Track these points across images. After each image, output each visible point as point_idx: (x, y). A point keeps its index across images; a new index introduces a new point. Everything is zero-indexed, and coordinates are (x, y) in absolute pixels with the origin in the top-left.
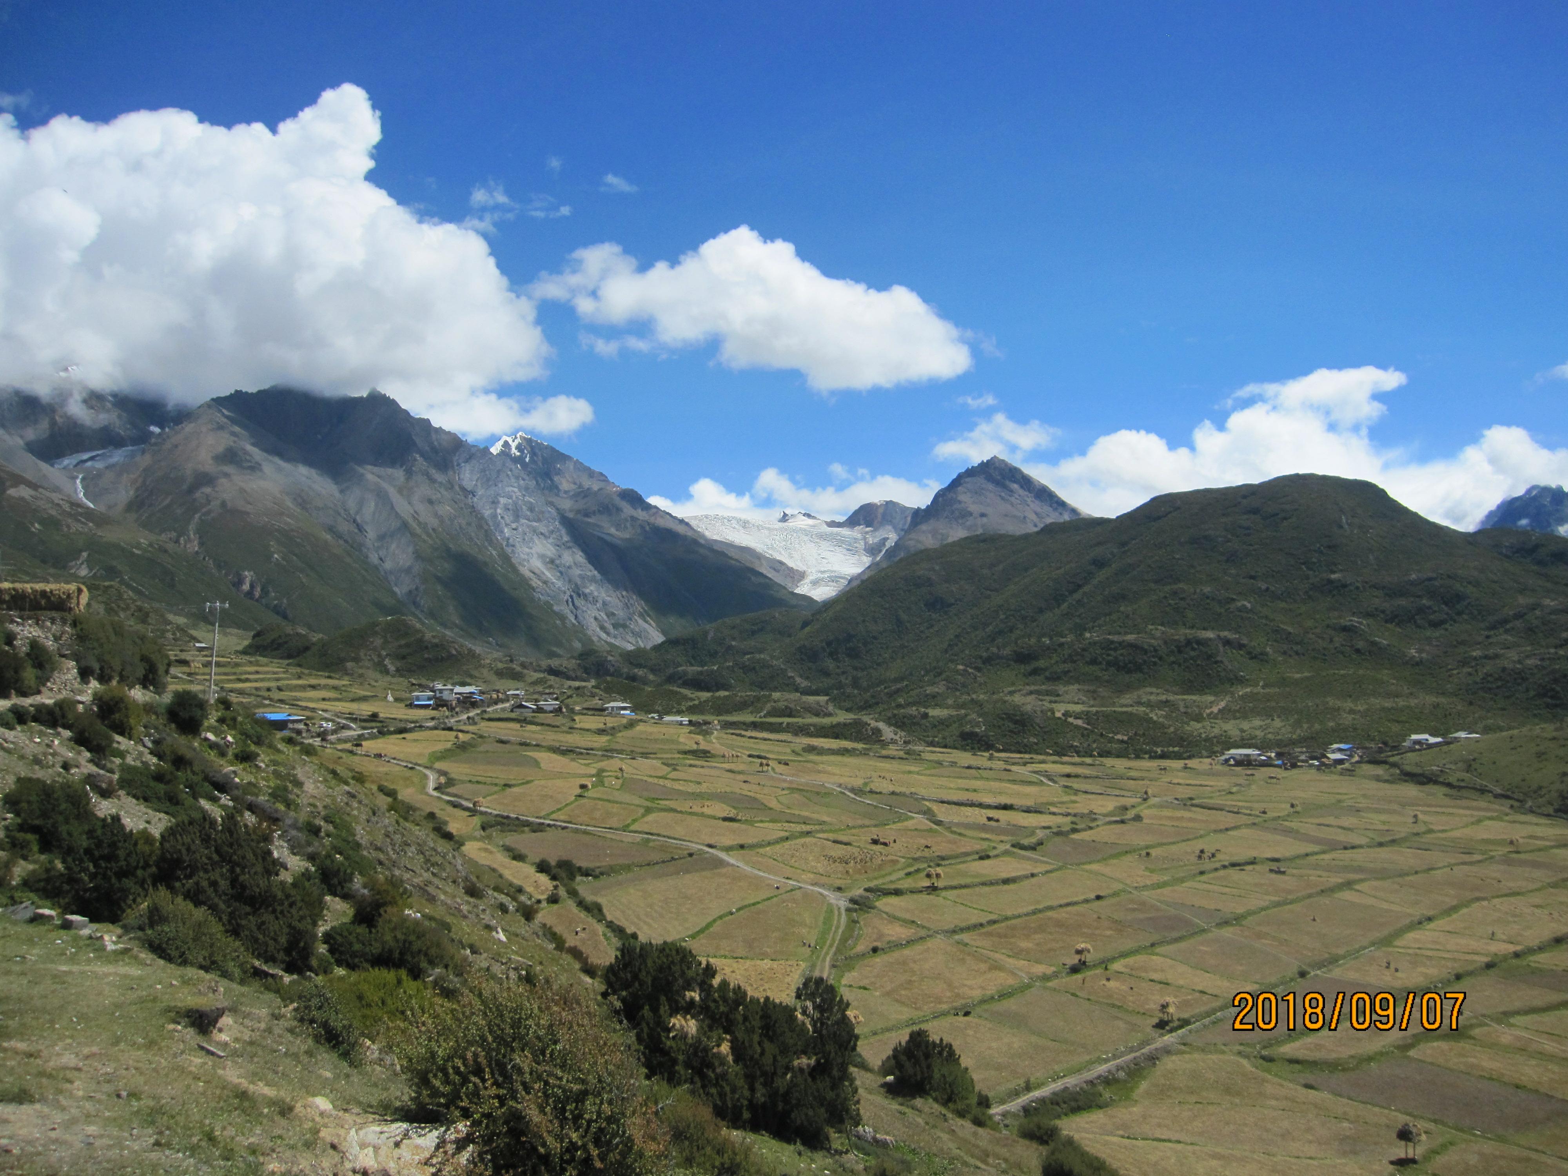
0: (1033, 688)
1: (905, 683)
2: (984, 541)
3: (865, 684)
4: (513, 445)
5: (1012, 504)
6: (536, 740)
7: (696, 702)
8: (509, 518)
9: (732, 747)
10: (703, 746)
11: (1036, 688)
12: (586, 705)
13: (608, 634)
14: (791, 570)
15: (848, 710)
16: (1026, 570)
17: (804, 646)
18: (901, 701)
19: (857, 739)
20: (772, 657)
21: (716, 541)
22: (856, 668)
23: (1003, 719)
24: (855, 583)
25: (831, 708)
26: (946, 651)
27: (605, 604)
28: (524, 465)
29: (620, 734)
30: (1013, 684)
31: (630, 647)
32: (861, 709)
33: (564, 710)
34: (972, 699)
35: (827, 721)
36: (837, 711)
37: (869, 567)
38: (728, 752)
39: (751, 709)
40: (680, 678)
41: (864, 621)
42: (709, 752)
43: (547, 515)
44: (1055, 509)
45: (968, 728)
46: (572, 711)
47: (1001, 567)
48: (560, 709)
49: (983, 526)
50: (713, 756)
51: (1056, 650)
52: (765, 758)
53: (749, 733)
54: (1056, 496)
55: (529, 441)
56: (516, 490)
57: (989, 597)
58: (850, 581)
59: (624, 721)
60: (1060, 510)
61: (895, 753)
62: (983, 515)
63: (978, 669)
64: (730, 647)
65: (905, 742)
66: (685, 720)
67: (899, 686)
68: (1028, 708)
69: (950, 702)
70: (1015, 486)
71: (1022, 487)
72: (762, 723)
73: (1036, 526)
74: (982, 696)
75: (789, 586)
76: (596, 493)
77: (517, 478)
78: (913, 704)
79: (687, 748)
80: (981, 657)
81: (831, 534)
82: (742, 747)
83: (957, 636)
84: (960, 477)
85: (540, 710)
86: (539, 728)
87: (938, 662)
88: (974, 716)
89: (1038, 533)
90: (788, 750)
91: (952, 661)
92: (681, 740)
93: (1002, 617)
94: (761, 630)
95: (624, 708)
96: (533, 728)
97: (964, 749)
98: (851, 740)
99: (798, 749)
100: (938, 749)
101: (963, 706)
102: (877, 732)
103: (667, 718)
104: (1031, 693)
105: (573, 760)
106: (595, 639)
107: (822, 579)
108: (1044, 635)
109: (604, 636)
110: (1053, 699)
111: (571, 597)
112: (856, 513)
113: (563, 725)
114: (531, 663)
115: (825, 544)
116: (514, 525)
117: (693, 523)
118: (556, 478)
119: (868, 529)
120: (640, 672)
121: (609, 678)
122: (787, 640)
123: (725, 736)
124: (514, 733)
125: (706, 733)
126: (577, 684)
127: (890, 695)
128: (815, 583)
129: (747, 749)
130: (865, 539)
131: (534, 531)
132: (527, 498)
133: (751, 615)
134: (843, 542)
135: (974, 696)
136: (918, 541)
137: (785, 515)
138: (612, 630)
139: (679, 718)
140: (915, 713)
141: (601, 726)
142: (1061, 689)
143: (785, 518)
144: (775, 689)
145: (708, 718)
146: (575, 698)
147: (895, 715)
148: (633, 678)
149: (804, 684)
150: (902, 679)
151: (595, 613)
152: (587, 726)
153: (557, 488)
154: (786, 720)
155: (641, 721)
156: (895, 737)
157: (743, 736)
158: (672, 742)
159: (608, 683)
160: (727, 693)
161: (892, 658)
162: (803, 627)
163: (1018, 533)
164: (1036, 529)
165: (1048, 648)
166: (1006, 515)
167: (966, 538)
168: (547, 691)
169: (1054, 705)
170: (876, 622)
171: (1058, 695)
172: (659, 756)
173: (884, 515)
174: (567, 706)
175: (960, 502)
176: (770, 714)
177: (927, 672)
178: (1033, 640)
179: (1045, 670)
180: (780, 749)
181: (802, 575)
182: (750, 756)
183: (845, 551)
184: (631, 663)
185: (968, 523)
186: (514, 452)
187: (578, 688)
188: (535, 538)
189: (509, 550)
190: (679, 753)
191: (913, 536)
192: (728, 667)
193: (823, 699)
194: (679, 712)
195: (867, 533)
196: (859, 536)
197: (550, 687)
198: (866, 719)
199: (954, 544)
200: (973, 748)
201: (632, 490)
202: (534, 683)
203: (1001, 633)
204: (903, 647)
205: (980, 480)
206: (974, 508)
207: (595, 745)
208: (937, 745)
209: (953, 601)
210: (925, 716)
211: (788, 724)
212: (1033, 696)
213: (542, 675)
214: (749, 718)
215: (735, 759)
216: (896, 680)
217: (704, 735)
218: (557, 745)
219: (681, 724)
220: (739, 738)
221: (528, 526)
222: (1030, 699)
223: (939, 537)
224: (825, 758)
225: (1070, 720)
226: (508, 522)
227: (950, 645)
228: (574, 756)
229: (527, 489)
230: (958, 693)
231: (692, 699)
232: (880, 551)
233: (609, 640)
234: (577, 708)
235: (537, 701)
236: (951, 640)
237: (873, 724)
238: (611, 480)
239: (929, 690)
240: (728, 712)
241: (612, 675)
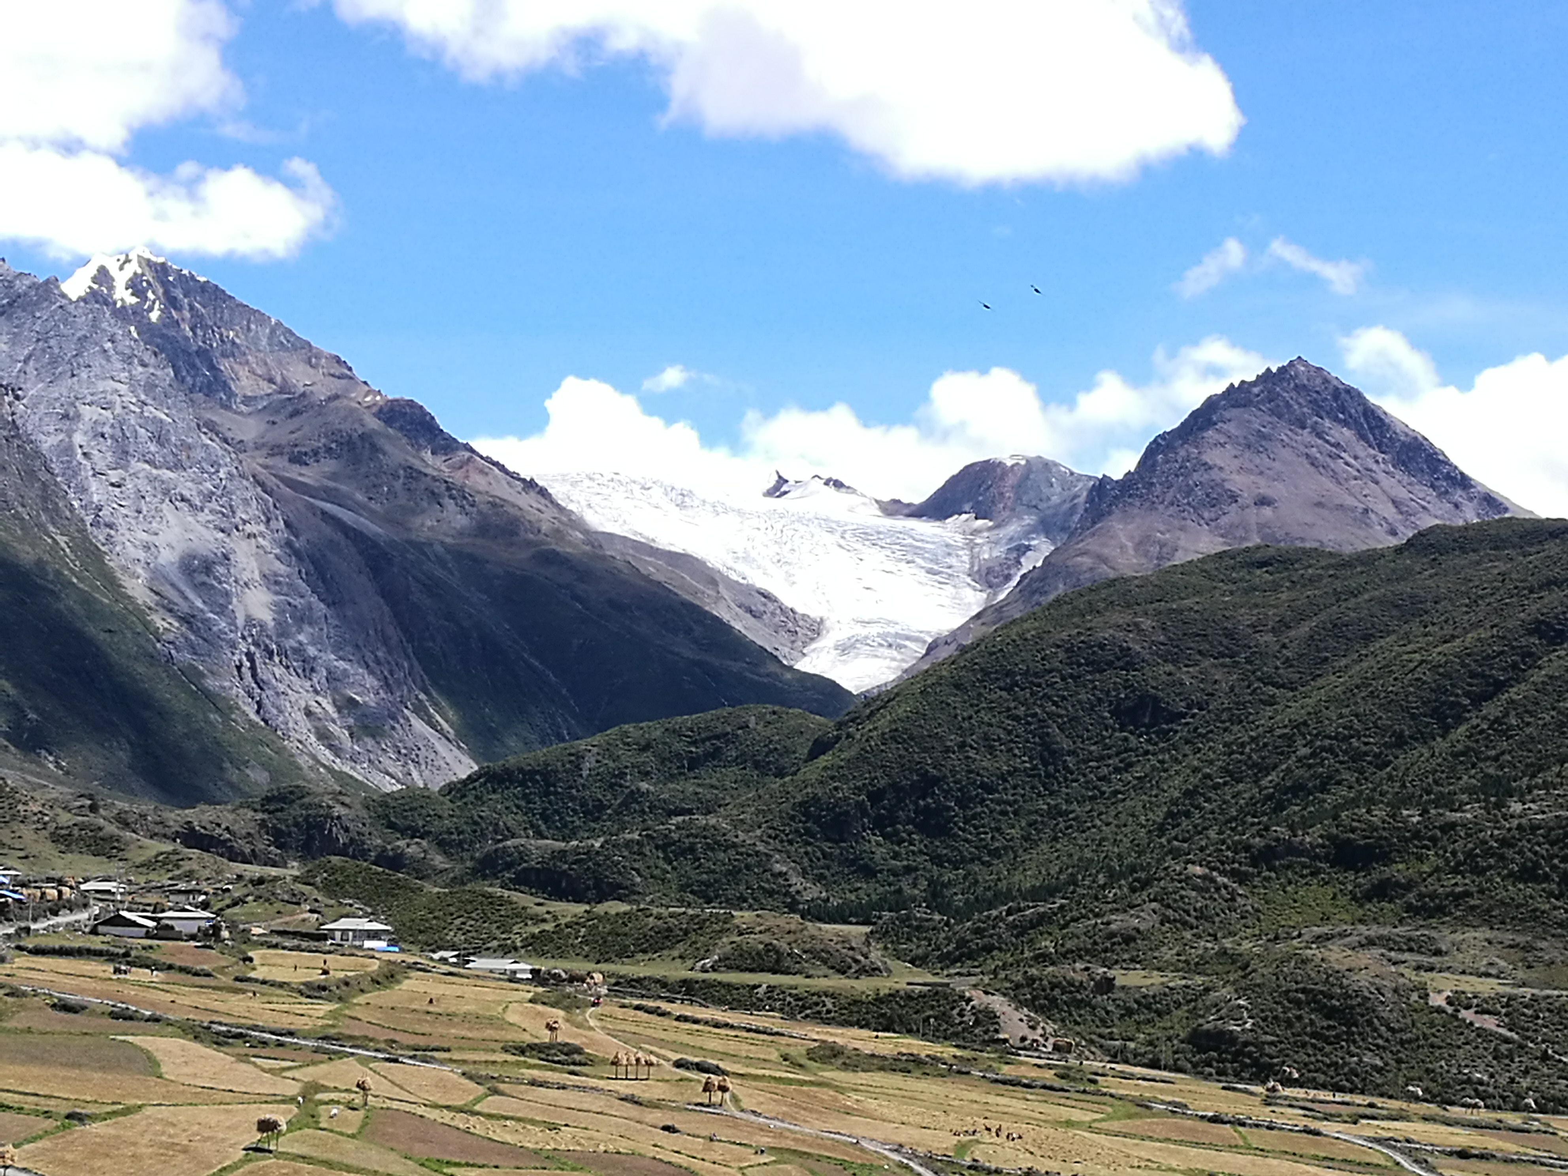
0: (1374, 931)
1: (1060, 902)
2: (1262, 564)
3: (959, 900)
4: (121, 279)
5: (1335, 476)
6: (153, 1005)
7: (549, 927)
8: (103, 457)
9: (634, 1039)
10: (566, 1035)
11: (1385, 931)
12: (277, 924)
13: (337, 751)
14: (789, 614)
15: (917, 961)
16: (1367, 638)
17: (816, 799)
18: (1047, 944)
19: (939, 1036)
20: (737, 824)
21: (611, 536)
22: (937, 860)
23: (1298, 1003)
24: (944, 653)
25: (876, 955)
26: (1162, 830)
27: (332, 678)
28: (148, 332)
29: (361, 999)
30: (1325, 918)
31: (390, 786)
32: (946, 960)
33: (225, 934)
34: (1224, 952)
35: (864, 986)
36: (892, 963)
37: (978, 616)
38: (626, 1053)
39: (681, 948)
40: (509, 866)
41: (962, 745)
42: (578, 1050)
43: (199, 454)
44: (1443, 495)
45: (1210, 1022)
46: (245, 937)
47: (1304, 629)
48: (216, 929)
49: (1261, 527)
50: (590, 1061)
51: (1434, 840)
52: (717, 1071)
53: (676, 1009)
54: (1447, 462)
55: (161, 270)
56: (123, 388)
57: (1271, 702)
58: (931, 648)
59: (374, 966)
60: (1458, 495)
61: (1034, 1073)
62: (1263, 501)
63: (1241, 878)
64: (635, 796)
65: (1057, 1048)
66: (523, 968)
67: (1043, 908)
68: (1362, 981)
69: (1168, 954)
70: (1346, 434)
71: (1362, 437)
72: (707, 985)
73: (1393, 533)
74: (1246, 945)
75: (785, 654)
76: (321, 408)
77: (128, 359)
78: (1077, 954)
79: (528, 1039)
80: (1247, 848)
81: (891, 532)
82: (662, 1043)
83: (1188, 794)
84: (1211, 405)
85: (165, 932)
86: (158, 976)
87: (1140, 854)
88: (1226, 992)
89: (1399, 550)
90: (774, 1056)
91: (1176, 854)
92: (511, 1017)
93: (1304, 751)
94: (715, 754)
95: (374, 935)
96: (143, 975)
97: (1198, 1071)
98: (924, 1036)
99: (798, 1051)
100: (1138, 1070)
101: (1198, 967)
102: (989, 1017)
103: (479, 963)
104: (1371, 942)
105: (243, 1058)
106: (304, 761)
107: (864, 641)
108: (1407, 801)
109: (325, 755)
110: (1425, 960)
111: (250, 656)
112: (953, 482)
113: (222, 970)
114: (143, 816)
115: (875, 557)
116: (114, 478)
117: (557, 491)
118: (224, 365)
119: (980, 523)
120: (412, 849)
121: (335, 859)
122: (776, 784)
123: (620, 1012)
124: (99, 986)
125: (570, 1004)
126: (254, 870)
127: (1021, 930)
128: (845, 649)
129: (674, 1046)
130: (971, 546)
131: (166, 492)
132: (150, 411)
133: (688, 720)
134: (917, 551)
135: (1228, 943)
136: (1103, 559)
137: (782, 481)
138: (347, 742)
139: (506, 964)
140: (1083, 977)
141: (316, 977)
142: (1445, 937)
143: (779, 488)
144: (740, 902)
145: (580, 966)
146: (252, 905)
147: (1031, 980)
148: (395, 862)
149: (812, 892)
150: (1050, 892)
151: (307, 699)
152: (279, 976)
153: (225, 387)
154: (767, 979)
155: (414, 966)
156: (1031, 1036)
157: (663, 1014)
158: (492, 1022)
159: (333, 871)
160: (624, 907)
161: (1026, 838)
162: (814, 755)
163: (1347, 550)
164: (1393, 542)
165: (1417, 835)
166: (1319, 504)
167: (1220, 556)
168: (182, 886)
169: (1426, 976)
170: (991, 749)
171: (1438, 953)
172: (456, 1056)
173: (1020, 487)
174: (231, 928)
175: (1208, 468)
176: (726, 963)
177: (1113, 877)
178: (1379, 813)
179: (1409, 886)
180: (754, 1052)
181: (816, 629)
182: (679, 1064)
183: (922, 575)
184: (391, 825)
185: (1224, 521)
186: (123, 295)
187: (261, 881)
188: (166, 507)
189: (99, 536)
190: (505, 1050)
191: (1091, 544)
192: (628, 844)
193: (857, 931)
194: (506, 950)
195: (976, 532)
196: (959, 539)
197: (189, 876)
198: (962, 985)
199: (1187, 568)
200: (1221, 1073)
201: (411, 404)
202: (147, 865)
203: (1298, 789)
204: (1055, 813)
205: (1257, 419)
206: (1237, 482)
207: (298, 1023)
208: (1135, 1059)
209: (1181, 707)
210: (1107, 985)
211: (771, 988)
212: (1376, 952)
213: (168, 847)
214: (678, 972)
215: (643, 1073)
216: (1036, 895)
217: (567, 1009)
218: (206, 1019)
219: (512, 978)
220: (654, 1018)
221: (152, 480)
222: (1365, 957)
223: (1155, 550)
224: (861, 1078)
225: (1467, 1015)
226: (101, 466)
227: (1170, 814)
228: (245, 1049)
229: (150, 387)
230: (1188, 935)
231: (539, 920)
232: (1008, 578)
233: (338, 765)
234: (256, 931)
235: (158, 908)
236: (1174, 802)
237: (979, 999)
238: (360, 374)
239: (1119, 922)
240: (624, 954)
241: (342, 852)
